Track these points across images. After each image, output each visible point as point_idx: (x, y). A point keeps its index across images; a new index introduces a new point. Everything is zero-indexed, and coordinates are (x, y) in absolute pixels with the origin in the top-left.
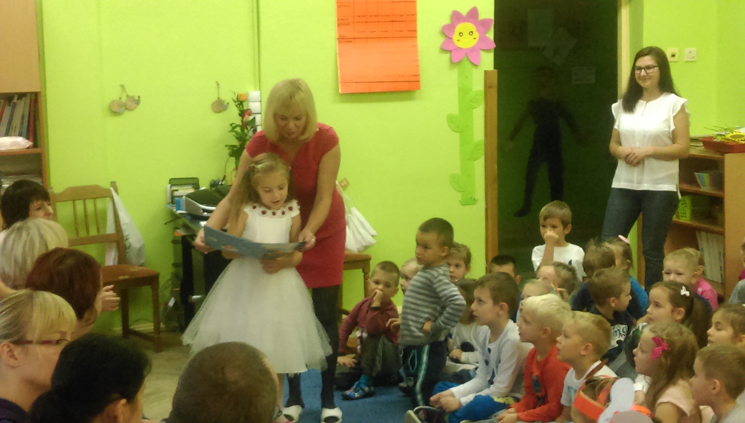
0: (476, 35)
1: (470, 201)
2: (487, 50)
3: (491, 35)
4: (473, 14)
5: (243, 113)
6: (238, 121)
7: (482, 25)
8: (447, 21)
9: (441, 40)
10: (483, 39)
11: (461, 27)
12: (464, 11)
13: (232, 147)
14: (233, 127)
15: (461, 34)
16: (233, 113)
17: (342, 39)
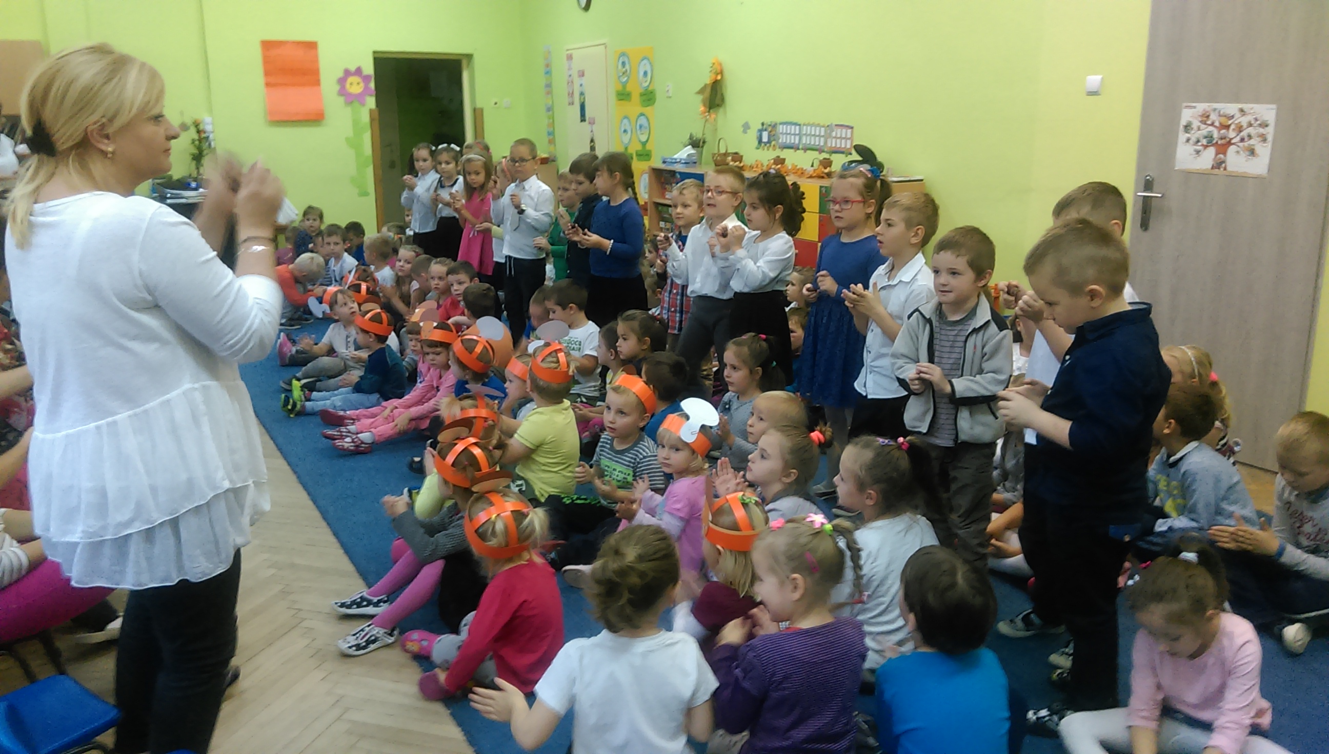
0: (362, 85)
1: (365, 194)
2: (371, 95)
3: (372, 85)
4: (358, 71)
5: (199, 132)
6: (196, 137)
7: (366, 79)
8: (341, 74)
9: (337, 87)
10: (366, 88)
11: (351, 79)
12: (353, 68)
13: (193, 155)
14: (193, 141)
15: (351, 84)
16: (193, 131)
17: (268, 85)
